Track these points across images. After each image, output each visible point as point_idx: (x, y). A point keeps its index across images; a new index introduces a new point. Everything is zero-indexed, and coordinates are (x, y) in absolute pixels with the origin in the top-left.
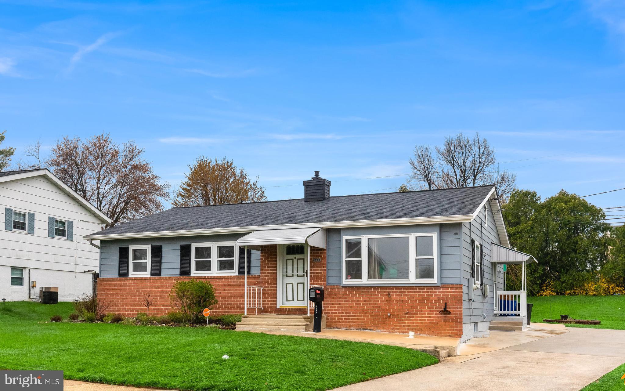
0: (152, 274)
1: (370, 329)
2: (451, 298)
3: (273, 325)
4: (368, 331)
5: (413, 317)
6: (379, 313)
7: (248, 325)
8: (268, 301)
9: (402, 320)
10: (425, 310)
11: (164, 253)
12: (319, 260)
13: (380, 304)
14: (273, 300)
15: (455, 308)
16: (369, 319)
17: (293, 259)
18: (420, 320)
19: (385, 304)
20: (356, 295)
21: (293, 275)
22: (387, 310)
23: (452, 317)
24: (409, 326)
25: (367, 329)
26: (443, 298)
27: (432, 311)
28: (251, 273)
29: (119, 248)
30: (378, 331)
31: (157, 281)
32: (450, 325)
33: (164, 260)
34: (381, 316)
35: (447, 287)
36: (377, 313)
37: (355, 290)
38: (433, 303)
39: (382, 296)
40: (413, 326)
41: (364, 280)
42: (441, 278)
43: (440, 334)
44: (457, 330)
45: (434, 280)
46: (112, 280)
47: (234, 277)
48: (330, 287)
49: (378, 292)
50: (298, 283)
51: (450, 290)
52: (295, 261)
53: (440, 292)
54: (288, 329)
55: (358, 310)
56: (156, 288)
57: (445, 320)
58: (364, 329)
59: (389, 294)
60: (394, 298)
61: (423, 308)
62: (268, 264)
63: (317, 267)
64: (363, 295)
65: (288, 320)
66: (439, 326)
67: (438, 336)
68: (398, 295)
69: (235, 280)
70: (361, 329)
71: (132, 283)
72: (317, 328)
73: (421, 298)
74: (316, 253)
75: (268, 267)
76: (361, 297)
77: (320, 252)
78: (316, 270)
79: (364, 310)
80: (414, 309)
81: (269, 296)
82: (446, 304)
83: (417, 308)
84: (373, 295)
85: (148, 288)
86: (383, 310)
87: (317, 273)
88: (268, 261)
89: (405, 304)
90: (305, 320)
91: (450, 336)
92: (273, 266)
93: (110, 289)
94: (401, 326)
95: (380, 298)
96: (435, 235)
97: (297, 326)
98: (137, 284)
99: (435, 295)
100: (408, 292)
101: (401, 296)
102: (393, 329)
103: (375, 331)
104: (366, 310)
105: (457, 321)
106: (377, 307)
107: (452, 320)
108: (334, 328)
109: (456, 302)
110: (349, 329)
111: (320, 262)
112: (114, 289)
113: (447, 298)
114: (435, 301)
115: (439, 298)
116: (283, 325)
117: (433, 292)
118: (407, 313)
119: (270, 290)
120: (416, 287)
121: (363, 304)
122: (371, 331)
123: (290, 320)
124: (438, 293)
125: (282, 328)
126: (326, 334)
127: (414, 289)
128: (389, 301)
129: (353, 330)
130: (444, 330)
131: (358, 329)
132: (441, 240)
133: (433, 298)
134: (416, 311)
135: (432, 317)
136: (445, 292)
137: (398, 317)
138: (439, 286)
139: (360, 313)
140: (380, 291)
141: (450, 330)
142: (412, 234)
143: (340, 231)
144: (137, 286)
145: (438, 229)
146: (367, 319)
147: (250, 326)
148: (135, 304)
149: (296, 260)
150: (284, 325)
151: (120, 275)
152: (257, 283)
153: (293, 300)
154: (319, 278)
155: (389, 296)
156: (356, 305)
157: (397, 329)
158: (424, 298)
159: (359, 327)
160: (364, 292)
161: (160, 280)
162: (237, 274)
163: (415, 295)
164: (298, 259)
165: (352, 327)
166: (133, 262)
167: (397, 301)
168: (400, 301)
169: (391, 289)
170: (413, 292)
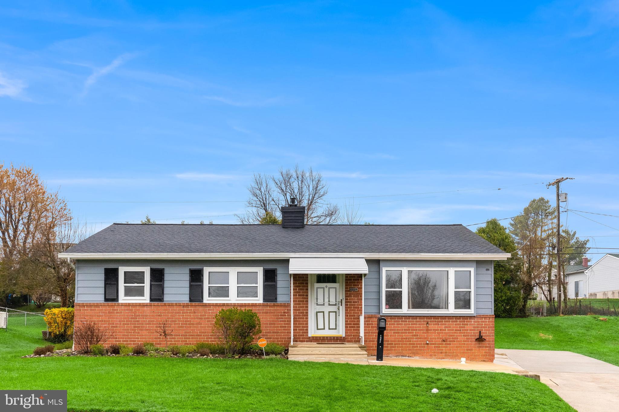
0: (151, 300)
1: (408, 356)
2: (484, 327)
3: (331, 355)
4: (407, 358)
5: (450, 344)
6: (418, 341)
7: (303, 355)
8: (299, 330)
9: (440, 347)
10: (461, 338)
11: (167, 277)
12: (356, 289)
13: (418, 333)
14: (305, 329)
15: (488, 336)
16: (407, 347)
17: (324, 288)
18: (457, 347)
19: (423, 333)
20: (394, 324)
21: (324, 303)
22: (425, 338)
23: (486, 343)
24: (446, 353)
25: (406, 356)
26: (477, 327)
27: (467, 338)
28: (277, 300)
29: (105, 268)
30: (417, 358)
31: (160, 308)
32: (483, 351)
33: (167, 284)
34: (419, 344)
35: (481, 317)
36: (415, 341)
37: (393, 319)
38: (469, 331)
39: (420, 325)
40: (450, 353)
41: (405, 310)
42: (477, 308)
43: (475, 359)
44: (489, 355)
45: (471, 311)
46: (97, 305)
47: (259, 305)
48: (369, 316)
49: (416, 321)
50: (329, 312)
51: (483, 320)
52: (326, 290)
53: (474, 322)
54: (349, 358)
55: (396, 338)
56: (159, 316)
57: (480, 347)
58: (402, 356)
59: (428, 323)
60: (432, 326)
61: (459, 336)
62: (300, 292)
63: (354, 297)
64: (402, 324)
65: (342, 350)
66: (474, 353)
67: (473, 361)
68: (435, 324)
69: (261, 308)
70: (399, 356)
71: (125, 310)
72: (380, 357)
73: (457, 327)
74: (353, 283)
75: (299, 295)
76: (400, 326)
77: (357, 282)
78: (352, 299)
79: (402, 338)
80: (451, 337)
81: (300, 325)
82: (480, 332)
83: (454, 336)
84: (412, 324)
85: (147, 315)
86: (421, 338)
87: (354, 302)
88: (299, 289)
89: (443, 333)
90: (361, 349)
91: (484, 361)
92: (305, 294)
93: (93, 316)
94: (438, 353)
95: (419, 327)
96: (472, 270)
97: (358, 355)
98: (132, 310)
99: (470, 324)
100: (445, 321)
101: (439, 325)
102: (431, 355)
103: (413, 358)
104: (404, 338)
105: (490, 347)
106: (415, 335)
107: (486, 347)
108: (372, 355)
109: (489, 330)
110: (387, 357)
111: (357, 291)
112: (100, 316)
113: (481, 327)
114: (470, 330)
115: (474, 327)
116: (343, 355)
117: (468, 322)
118: (444, 341)
119: (301, 318)
120: (452, 316)
121: (401, 333)
122: (410, 358)
123: (345, 349)
124: (473, 323)
125: (342, 357)
126: (389, 361)
127: (451, 319)
128: (427, 330)
129: (392, 357)
130: (479, 355)
131: (397, 356)
132: (477, 274)
133: (468, 327)
134: (452, 338)
135: (467, 344)
136: (479, 322)
137: (436, 344)
138: (474, 317)
139: (398, 341)
140: (418, 320)
141: (484, 355)
142: (451, 268)
143: (380, 262)
144: (132, 312)
145: (475, 264)
146: (405, 347)
147: (305, 356)
148: (130, 333)
149: (328, 288)
150: (345, 355)
151: (106, 300)
152: (286, 311)
153: (324, 329)
154: (356, 308)
155: (428, 325)
156: (394, 333)
157: (435, 355)
158: (460, 327)
159: (398, 354)
160: (402, 321)
161: (164, 307)
162: (261, 301)
163: (452, 324)
164: (329, 288)
165: (390, 355)
166: (125, 286)
167: (435, 330)
168: (438, 330)
169: (429, 319)
170: (449, 322)
